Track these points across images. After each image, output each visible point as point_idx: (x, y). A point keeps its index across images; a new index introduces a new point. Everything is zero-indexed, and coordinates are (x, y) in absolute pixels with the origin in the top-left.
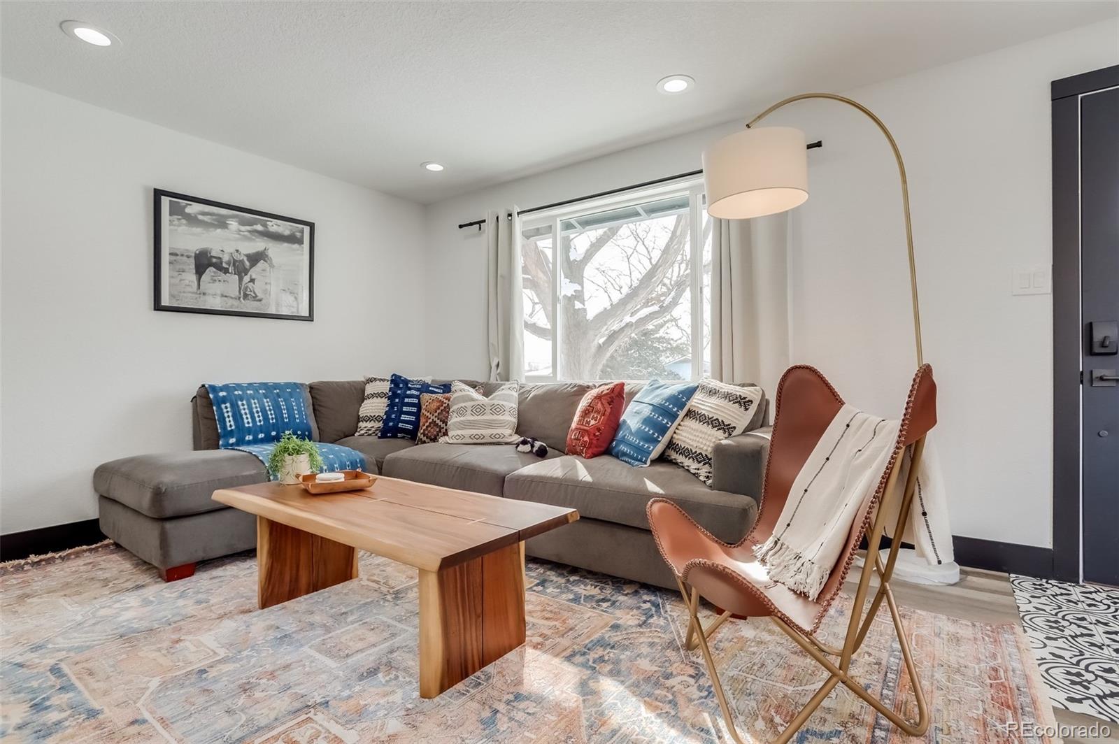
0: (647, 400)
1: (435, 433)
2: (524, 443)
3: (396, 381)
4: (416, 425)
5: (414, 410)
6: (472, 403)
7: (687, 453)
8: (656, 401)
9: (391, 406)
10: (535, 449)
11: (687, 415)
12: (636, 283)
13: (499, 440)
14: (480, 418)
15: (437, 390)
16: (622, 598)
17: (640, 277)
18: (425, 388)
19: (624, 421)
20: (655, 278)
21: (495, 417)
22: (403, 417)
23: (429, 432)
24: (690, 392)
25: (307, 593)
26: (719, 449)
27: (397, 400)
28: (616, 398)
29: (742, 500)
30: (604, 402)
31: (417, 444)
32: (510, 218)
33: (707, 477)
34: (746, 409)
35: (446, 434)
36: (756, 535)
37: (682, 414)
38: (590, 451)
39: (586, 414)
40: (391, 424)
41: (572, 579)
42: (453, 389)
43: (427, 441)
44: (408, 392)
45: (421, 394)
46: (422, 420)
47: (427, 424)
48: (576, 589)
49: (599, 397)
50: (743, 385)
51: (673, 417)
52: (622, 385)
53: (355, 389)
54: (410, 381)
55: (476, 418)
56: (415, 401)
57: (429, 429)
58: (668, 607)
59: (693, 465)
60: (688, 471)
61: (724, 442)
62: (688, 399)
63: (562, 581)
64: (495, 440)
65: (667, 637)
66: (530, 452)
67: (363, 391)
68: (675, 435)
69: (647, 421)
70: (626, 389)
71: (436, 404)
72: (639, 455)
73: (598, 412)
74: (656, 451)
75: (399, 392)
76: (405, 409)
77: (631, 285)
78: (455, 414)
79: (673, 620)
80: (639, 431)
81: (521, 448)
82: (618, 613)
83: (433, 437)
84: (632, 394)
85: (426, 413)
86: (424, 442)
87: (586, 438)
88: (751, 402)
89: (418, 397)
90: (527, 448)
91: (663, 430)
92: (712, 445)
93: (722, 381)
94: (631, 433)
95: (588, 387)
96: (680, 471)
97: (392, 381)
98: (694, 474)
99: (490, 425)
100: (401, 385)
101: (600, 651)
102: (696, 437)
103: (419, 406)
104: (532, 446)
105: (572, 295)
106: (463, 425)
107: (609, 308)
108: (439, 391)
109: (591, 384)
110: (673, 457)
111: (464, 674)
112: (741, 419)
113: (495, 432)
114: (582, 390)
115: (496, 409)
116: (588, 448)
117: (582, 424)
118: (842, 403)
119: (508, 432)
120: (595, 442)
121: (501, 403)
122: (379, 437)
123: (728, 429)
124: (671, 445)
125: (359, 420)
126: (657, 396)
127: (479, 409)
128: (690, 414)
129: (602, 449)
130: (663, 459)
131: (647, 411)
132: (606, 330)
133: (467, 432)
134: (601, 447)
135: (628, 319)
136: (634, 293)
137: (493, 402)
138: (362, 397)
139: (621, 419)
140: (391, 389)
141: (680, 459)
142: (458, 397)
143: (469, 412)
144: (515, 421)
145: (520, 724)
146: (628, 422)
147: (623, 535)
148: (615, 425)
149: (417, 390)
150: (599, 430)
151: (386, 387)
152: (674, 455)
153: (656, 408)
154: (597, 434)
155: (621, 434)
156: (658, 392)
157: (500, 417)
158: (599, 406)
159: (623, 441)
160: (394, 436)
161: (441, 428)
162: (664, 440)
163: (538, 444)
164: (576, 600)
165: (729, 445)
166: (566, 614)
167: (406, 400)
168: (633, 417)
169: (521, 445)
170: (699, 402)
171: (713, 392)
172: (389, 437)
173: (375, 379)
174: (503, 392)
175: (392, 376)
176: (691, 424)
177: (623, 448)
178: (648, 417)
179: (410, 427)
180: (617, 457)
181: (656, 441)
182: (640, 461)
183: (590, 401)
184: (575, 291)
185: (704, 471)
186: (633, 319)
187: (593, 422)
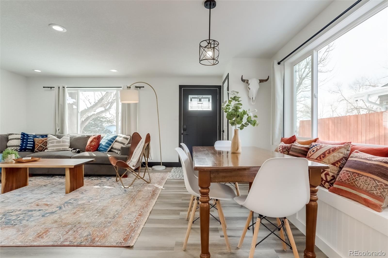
0: (106, 139)
1: (42, 149)
2: (74, 150)
3: (23, 134)
4: (34, 147)
5: (32, 143)
6: (56, 140)
7: (115, 149)
8: (109, 139)
9: (23, 142)
10: (77, 151)
11: (115, 142)
12: (97, 101)
13: (65, 150)
14: (59, 144)
15: (39, 137)
16: (102, 178)
17: (98, 99)
18: (35, 136)
19: (101, 143)
20: (103, 100)
21: (64, 144)
22: (28, 145)
23: (39, 149)
24: (116, 137)
25: (15, 189)
26: (122, 148)
27: (25, 140)
28: (99, 138)
29: (126, 156)
30: (96, 139)
31: (35, 153)
32: (63, 88)
33: (120, 153)
34: (127, 140)
35: (47, 149)
36: (128, 161)
37: (114, 141)
38: (93, 150)
39: (91, 142)
40: (24, 147)
41: (90, 177)
42: (48, 137)
43: (38, 151)
44: (29, 138)
45: (34, 138)
46: (36, 146)
47: (39, 147)
48: (92, 179)
49: (95, 138)
50: (127, 135)
51: (112, 142)
52: (100, 135)
53: (4, 137)
54: (28, 134)
55: (57, 144)
56: (33, 140)
57: (39, 148)
58: (112, 178)
59: (117, 151)
60: (116, 153)
61: (123, 146)
62: (116, 138)
63: (88, 178)
64: (64, 150)
65: (112, 181)
66: (76, 152)
67: (8, 138)
68: (113, 146)
69: (107, 143)
70: (101, 136)
71: (41, 141)
72: (105, 150)
73: (95, 141)
74: (109, 149)
75: (25, 138)
76: (28, 143)
77: (95, 102)
78: (50, 144)
79: (113, 179)
80: (105, 145)
81: (73, 151)
82: (102, 180)
83: (41, 150)
84: (102, 138)
85: (37, 144)
86: (38, 152)
87: (92, 147)
88: (128, 139)
89: (33, 139)
90: (75, 151)
91: (110, 145)
92: (121, 147)
93: (123, 134)
94: (103, 146)
95: (90, 136)
96: (114, 153)
97: (22, 135)
98: (117, 153)
99: (62, 146)
100: (26, 136)
101: (100, 184)
102: (117, 146)
103: (34, 142)
104: (76, 150)
105: (72, 103)
106: (53, 146)
107: (87, 108)
108: (40, 137)
109: (91, 135)
110: (112, 150)
111: (73, 190)
112: (126, 142)
113: (64, 147)
114: (89, 137)
115: (63, 142)
116: (92, 150)
117: (91, 144)
118: (142, 138)
119: (68, 147)
120: (94, 148)
121: (65, 140)
122: (19, 152)
123: (124, 144)
124: (112, 148)
125: (7, 147)
126: (109, 138)
127: (59, 142)
128: (116, 141)
129: (96, 150)
130: (110, 151)
131: (107, 141)
132: (86, 116)
133: (55, 148)
134: (95, 149)
135: (93, 113)
136: (96, 104)
137: (63, 140)
138: (8, 140)
139: (100, 143)
140: (21, 137)
141: (114, 150)
142: (51, 139)
143: (55, 143)
144: (69, 145)
145: (88, 193)
146: (102, 143)
147: (102, 166)
148: (99, 145)
149: (32, 137)
150: (95, 145)
151: (20, 136)
152: (113, 150)
153: (109, 140)
154: (95, 146)
155: (100, 146)
156: (109, 137)
157: (65, 144)
158: (95, 140)
159: (101, 147)
160: (25, 151)
161: (44, 148)
162: (110, 147)
163: (77, 150)
164: (92, 180)
165: (124, 147)
166: (91, 182)
167: (29, 140)
168: (103, 142)
169: (73, 150)
170: (118, 139)
171: (121, 137)
172: (23, 151)
173: (13, 134)
174: (65, 137)
175: (22, 133)
176: (116, 143)
177: (101, 149)
178: (107, 142)
179: (31, 148)
180: (99, 151)
181: (109, 147)
182: (105, 151)
183: (92, 139)
184: (73, 102)
185: (119, 152)
186: (95, 113)
187: (93, 144)
